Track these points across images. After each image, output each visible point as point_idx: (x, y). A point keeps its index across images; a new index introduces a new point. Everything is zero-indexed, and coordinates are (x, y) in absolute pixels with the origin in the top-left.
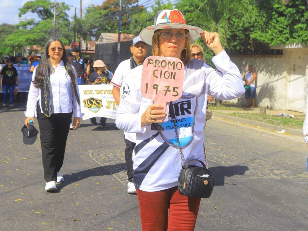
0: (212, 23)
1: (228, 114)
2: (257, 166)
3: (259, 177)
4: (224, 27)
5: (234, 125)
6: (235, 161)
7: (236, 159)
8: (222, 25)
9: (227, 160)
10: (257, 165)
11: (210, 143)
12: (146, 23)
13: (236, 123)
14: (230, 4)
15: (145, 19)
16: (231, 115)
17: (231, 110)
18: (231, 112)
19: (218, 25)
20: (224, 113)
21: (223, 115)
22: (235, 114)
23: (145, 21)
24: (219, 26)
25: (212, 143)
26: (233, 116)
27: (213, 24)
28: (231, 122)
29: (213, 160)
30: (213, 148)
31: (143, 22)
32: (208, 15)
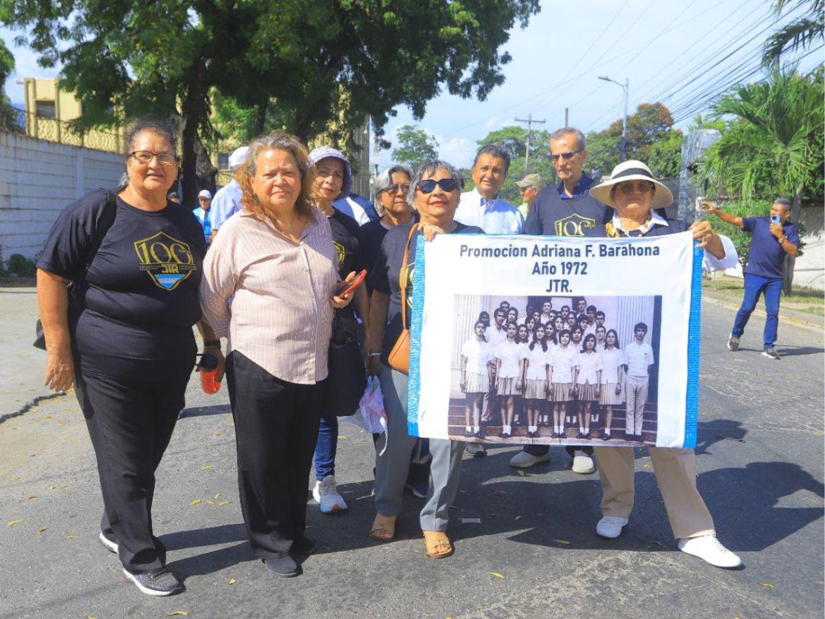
0: (776, 146)
1: (798, 310)
2: (811, 408)
3: (804, 430)
4: (802, 150)
5: (807, 330)
6: (767, 395)
7: (772, 392)
8: (796, 147)
9: (751, 394)
10: (812, 405)
11: (735, 360)
12: (674, 156)
13: (812, 326)
14: (812, 108)
15: (674, 148)
16: (803, 311)
17: (808, 302)
18: (805, 306)
19: (788, 148)
20: (791, 307)
21: (789, 311)
22: (811, 310)
23: (674, 151)
24: (790, 149)
25: (741, 360)
26: (809, 313)
27: (779, 148)
28: (802, 323)
29: (723, 391)
30: (735, 368)
31: (670, 154)
32: (769, 130)
